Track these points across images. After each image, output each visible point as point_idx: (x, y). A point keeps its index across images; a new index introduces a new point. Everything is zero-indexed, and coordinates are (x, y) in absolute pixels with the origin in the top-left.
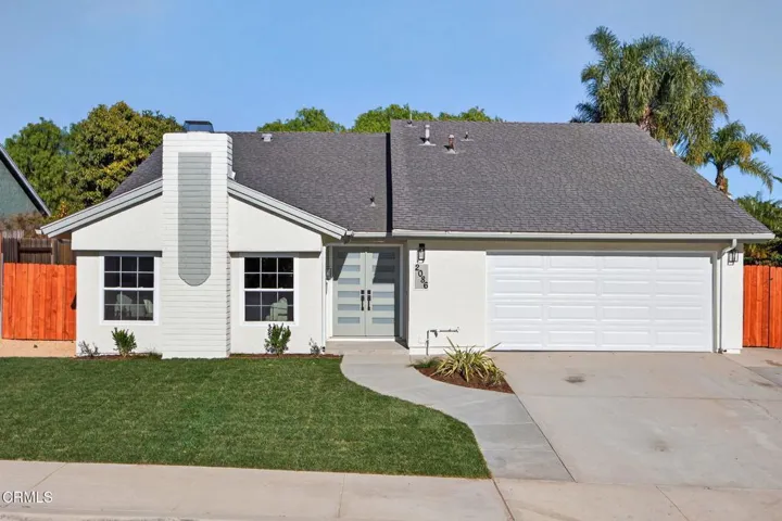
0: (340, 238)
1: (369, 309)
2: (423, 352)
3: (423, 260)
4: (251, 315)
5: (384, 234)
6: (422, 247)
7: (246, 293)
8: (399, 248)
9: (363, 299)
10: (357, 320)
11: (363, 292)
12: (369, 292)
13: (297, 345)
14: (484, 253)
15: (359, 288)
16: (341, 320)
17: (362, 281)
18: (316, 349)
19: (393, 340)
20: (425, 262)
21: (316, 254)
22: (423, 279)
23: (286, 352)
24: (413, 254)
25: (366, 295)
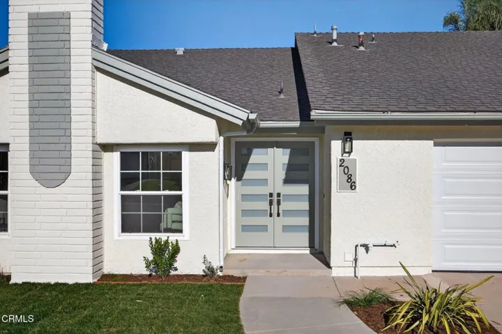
0: (240, 123)
1: (278, 215)
2: (349, 273)
3: (350, 153)
4: (128, 225)
5: (297, 124)
6: (348, 137)
7: (123, 196)
8: (314, 142)
9: (271, 203)
10: (264, 228)
11: (271, 195)
12: (279, 195)
13: (188, 264)
14: (431, 143)
15: (265, 190)
16: (245, 228)
17: (270, 182)
18: (211, 270)
19: (308, 252)
20: (353, 156)
21: (210, 147)
22: (350, 177)
23: (173, 273)
24: (336, 146)
25: (275, 198)
